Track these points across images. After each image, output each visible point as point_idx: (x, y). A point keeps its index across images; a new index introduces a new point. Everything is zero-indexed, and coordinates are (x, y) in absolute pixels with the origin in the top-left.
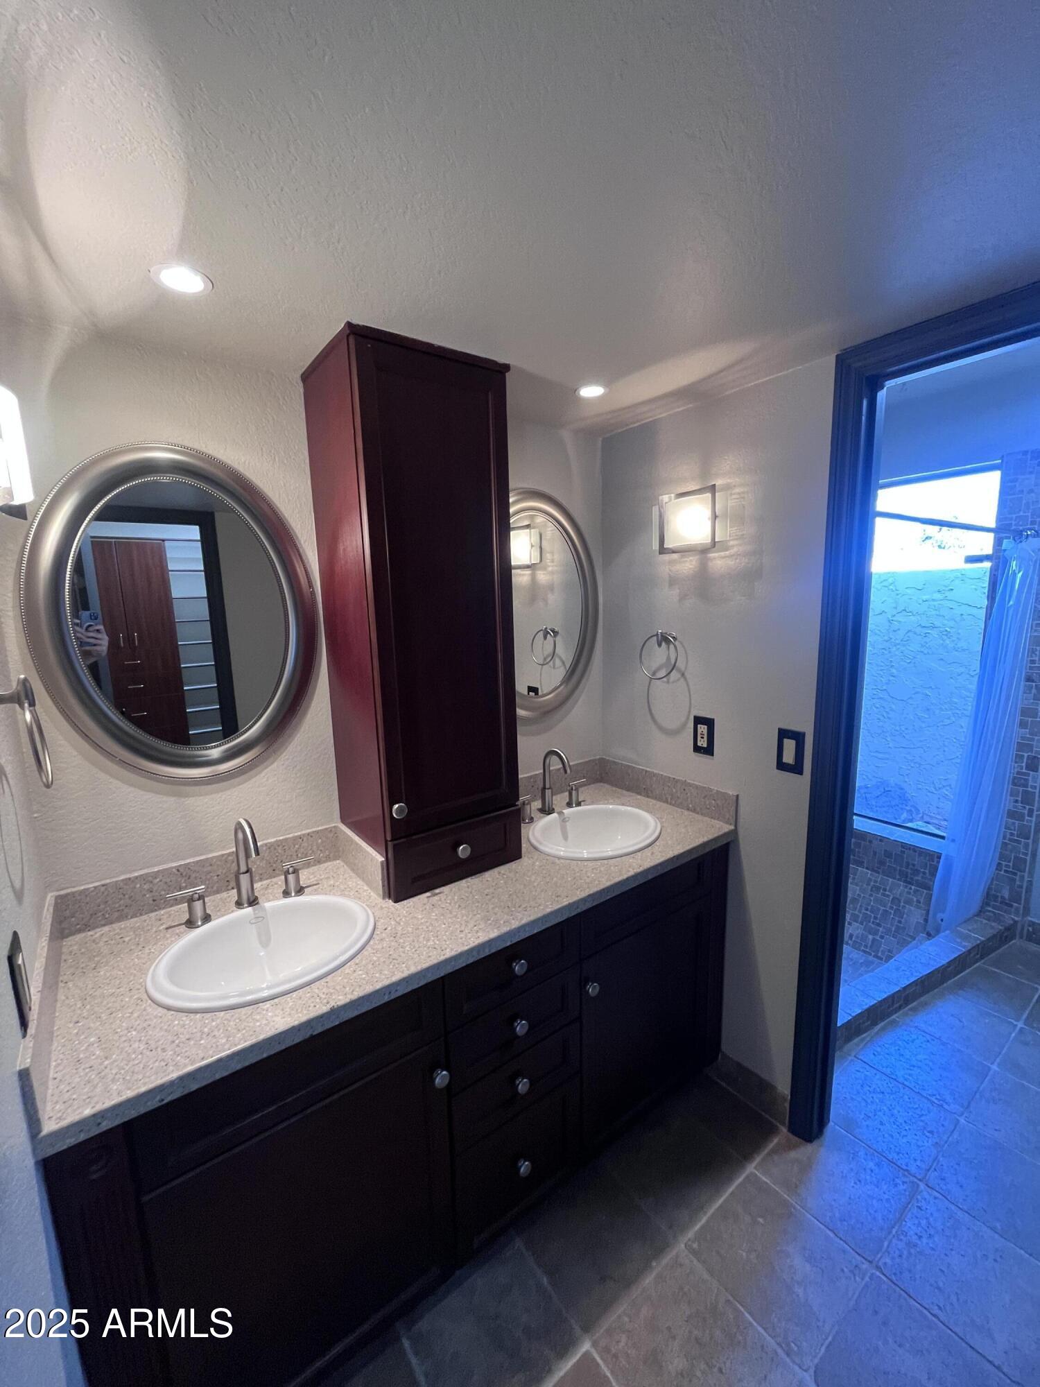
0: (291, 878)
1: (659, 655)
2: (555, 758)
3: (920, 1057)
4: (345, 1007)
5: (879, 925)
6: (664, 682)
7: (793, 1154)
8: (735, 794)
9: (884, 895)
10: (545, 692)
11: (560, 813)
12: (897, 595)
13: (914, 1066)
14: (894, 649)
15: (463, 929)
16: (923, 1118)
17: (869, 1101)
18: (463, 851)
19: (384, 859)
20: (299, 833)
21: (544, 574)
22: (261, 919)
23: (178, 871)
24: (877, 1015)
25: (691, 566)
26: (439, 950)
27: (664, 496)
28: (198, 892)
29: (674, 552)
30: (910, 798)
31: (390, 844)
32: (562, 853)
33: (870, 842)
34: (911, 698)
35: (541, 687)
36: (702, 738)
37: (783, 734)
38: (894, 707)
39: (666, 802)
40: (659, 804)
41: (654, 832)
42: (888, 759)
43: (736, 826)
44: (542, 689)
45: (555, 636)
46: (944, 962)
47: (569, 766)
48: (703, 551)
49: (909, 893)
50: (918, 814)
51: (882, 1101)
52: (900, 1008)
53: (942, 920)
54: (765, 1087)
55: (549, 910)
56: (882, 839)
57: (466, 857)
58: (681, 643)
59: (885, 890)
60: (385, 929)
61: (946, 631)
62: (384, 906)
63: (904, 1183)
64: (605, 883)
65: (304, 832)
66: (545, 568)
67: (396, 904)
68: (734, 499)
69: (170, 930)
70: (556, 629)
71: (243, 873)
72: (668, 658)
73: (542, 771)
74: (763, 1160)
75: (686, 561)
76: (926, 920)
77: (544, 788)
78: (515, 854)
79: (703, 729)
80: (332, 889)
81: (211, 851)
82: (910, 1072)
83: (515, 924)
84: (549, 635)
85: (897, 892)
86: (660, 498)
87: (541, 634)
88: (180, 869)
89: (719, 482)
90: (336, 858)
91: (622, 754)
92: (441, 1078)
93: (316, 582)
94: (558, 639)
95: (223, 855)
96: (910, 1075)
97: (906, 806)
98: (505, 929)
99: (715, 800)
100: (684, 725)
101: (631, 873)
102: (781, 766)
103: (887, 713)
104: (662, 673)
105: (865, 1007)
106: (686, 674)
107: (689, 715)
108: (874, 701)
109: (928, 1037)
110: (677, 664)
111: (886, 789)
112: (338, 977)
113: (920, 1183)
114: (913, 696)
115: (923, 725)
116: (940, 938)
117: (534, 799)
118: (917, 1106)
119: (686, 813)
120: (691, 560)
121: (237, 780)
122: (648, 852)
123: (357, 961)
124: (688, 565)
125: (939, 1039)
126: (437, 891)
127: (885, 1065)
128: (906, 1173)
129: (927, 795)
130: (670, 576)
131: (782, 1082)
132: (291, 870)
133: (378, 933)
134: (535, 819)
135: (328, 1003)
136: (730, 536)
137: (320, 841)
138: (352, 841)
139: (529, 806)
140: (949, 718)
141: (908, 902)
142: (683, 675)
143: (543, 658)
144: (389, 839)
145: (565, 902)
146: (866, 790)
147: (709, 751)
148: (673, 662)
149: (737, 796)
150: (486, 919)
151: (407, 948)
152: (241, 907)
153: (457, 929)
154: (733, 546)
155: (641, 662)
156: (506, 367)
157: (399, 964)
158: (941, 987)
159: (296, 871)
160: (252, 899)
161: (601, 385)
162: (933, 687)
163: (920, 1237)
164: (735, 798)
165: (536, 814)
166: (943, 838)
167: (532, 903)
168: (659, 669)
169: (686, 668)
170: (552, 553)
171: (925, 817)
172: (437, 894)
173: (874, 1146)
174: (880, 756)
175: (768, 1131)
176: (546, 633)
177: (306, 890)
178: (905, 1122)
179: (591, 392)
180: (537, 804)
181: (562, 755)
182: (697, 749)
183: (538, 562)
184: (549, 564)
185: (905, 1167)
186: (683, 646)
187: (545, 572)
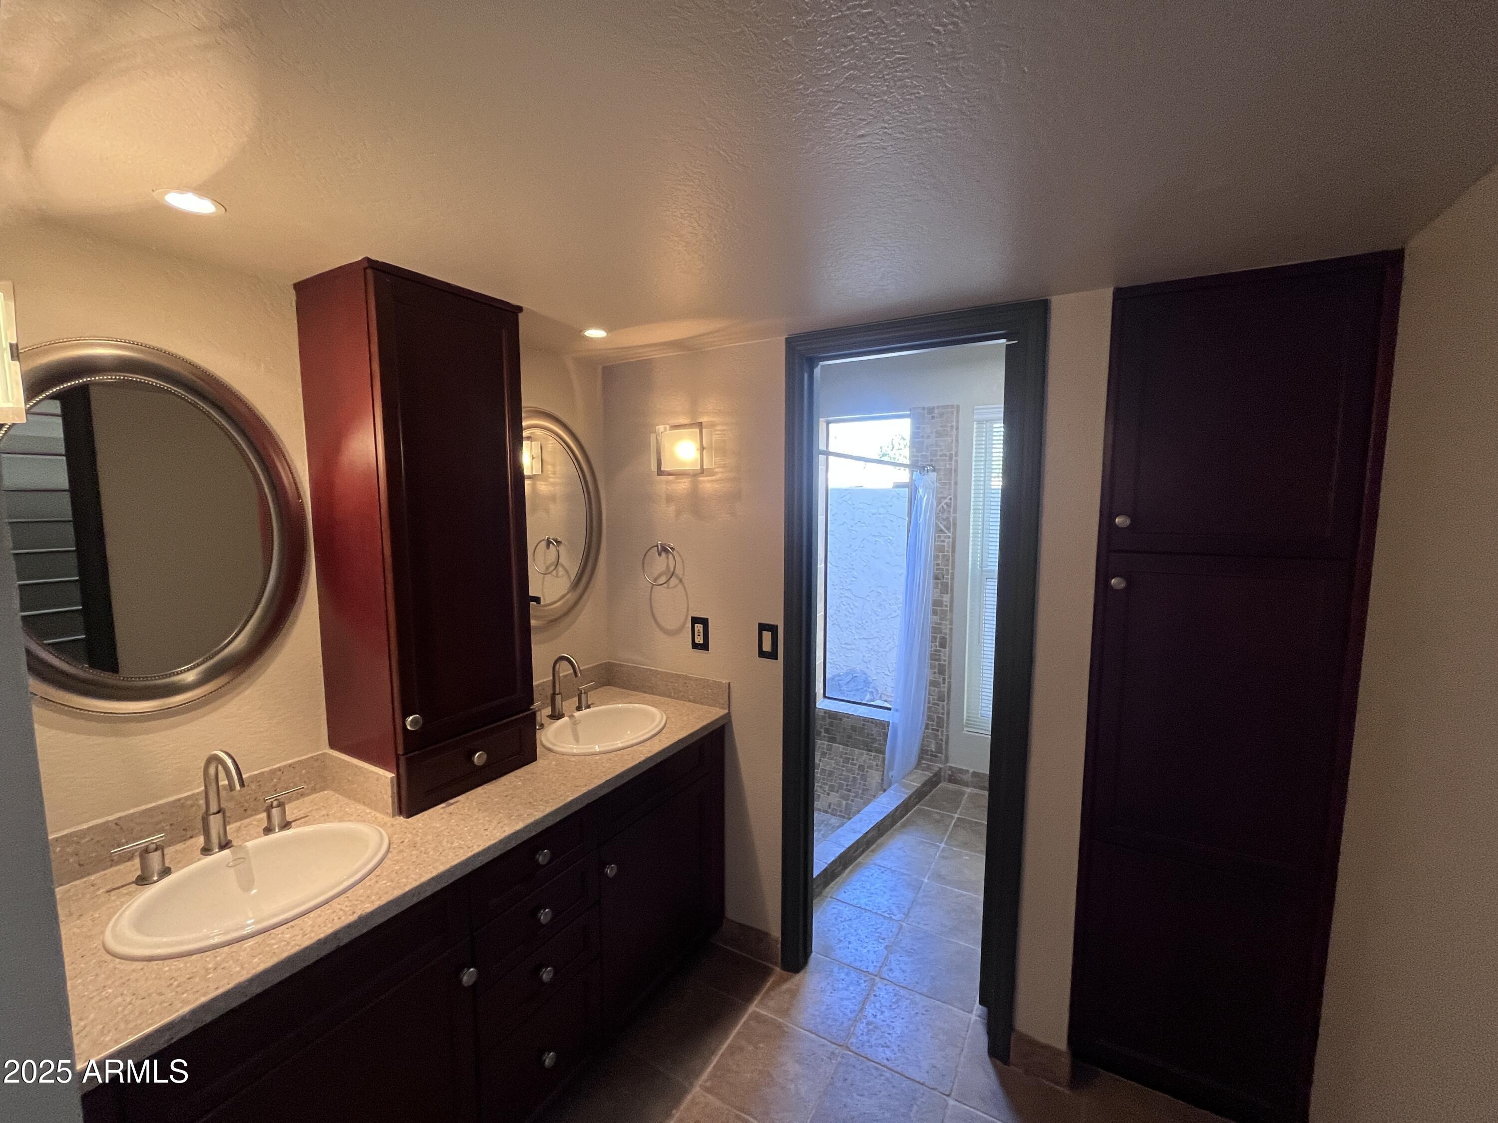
0: (275, 812)
1: (660, 564)
2: (565, 663)
3: (877, 886)
4: (373, 914)
5: (849, 791)
6: (665, 588)
7: (785, 986)
8: (727, 682)
9: (852, 764)
10: (548, 602)
11: (571, 717)
12: (854, 508)
13: (872, 894)
14: (854, 554)
15: (486, 827)
16: (878, 931)
17: (841, 929)
18: (478, 758)
19: (393, 775)
20: (278, 765)
21: (545, 485)
22: (242, 860)
23: (117, 824)
24: (846, 860)
25: (684, 487)
26: (466, 848)
27: (660, 426)
28: (155, 841)
29: (670, 474)
30: (871, 681)
31: (402, 759)
32: (575, 751)
33: (841, 720)
34: (868, 596)
35: (543, 596)
36: (699, 635)
37: (762, 627)
38: (857, 604)
39: (670, 696)
40: (663, 699)
41: (660, 722)
42: (854, 649)
43: (729, 710)
44: (544, 599)
45: (558, 546)
46: (892, 808)
47: (581, 671)
48: (695, 475)
49: (870, 759)
50: (877, 694)
51: (850, 926)
52: (863, 851)
53: (892, 777)
54: (762, 936)
55: (570, 799)
56: (848, 716)
57: (483, 762)
58: (678, 552)
59: (853, 760)
60: (402, 842)
61: (889, 539)
62: (394, 823)
63: (865, 981)
64: (619, 770)
65: (284, 763)
66: (546, 479)
67: (408, 819)
68: (718, 434)
69: (113, 893)
70: (559, 539)
71: (214, 814)
72: (668, 565)
73: (551, 678)
74: (762, 999)
75: (681, 482)
76: (882, 780)
77: (554, 694)
78: (531, 757)
79: (699, 627)
80: (327, 818)
81: (162, 798)
82: (870, 899)
83: (538, 815)
84: (551, 545)
85: (861, 760)
86: (657, 427)
87: (544, 543)
88: (119, 822)
89: (704, 419)
90: (323, 789)
91: (627, 657)
92: (469, 976)
93: (304, 492)
94: (562, 549)
95: (179, 800)
96: (870, 901)
97: (869, 688)
98: (531, 820)
99: (711, 689)
100: (683, 626)
101: (643, 758)
102: (762, 654)
103: (852, 609)
104: (663, 579)
105: (837, 855)
106: (683, 580)
107: (687, 616)
108: (842, 599)
109: (883, 869)
110: (676, 571)
111: (854, 675)
112: (359, 890)
113: (876, 978)
114: (870, 594)
115: (878, 618)
116: (890, 791)
117: (543, 706)
118: (874, 922)
119: (688, 704)
120: (684, 482)
121: (201, 711)
122: (656, 739)
123: (378, 873)
124: (683, 486)
125: (890, 869)
126: (452, 801)
127: (852, 898)
128: (867, 974)
129: (884, 678)
130: (667, 495)
131: (775, 931)
132: (275, 803)
133: (395, 846)
134: (546, 725)
135: (354, 913)
136: (715, 464)
137: (304, 771)
138: (349, 764)
139: (539, 712)
140: (895, 612)
141: (870, 767)
142: (681, 581)
143: (545, 568)
144: (400, 752)
145: (584, 790)
146: (839, 678)
147: (705, 646)
148: (672, 569)
149: (729, 684)
150: (509, 817)
151: (431, 853)
152: (209, 853)
153: (480, 828)
154: (717, 473)
155: (643, 569)
156: (520, 309)
157: (425, 867)
158: (892, 829)
159: (281, 805)
160: (223, 843)
161: (604, 329)
162: (883, 586)
163: (875, 1016)
164: (727, 685)
165: (545, 720)
166: (889, 709)
167: (553, 796)
168: (660, 576)
169: (683, 574)
170: (554, 465)
171: (883, 696)
172: (452, 804)
173: (845, 961)
174: (849, 647)
175: (765, 973)
176: (549, 543)
177: (293, 824)
178: (866, 937)
179: (595, 333)
180: (548, 711)
181: (572, 659)
182: (695, 646)
183: (540, 473)
184: (551, 476)
185: (865, 970)
186: (680, 555)
187: (546, 483)
